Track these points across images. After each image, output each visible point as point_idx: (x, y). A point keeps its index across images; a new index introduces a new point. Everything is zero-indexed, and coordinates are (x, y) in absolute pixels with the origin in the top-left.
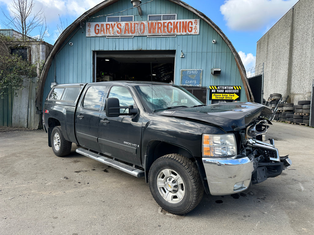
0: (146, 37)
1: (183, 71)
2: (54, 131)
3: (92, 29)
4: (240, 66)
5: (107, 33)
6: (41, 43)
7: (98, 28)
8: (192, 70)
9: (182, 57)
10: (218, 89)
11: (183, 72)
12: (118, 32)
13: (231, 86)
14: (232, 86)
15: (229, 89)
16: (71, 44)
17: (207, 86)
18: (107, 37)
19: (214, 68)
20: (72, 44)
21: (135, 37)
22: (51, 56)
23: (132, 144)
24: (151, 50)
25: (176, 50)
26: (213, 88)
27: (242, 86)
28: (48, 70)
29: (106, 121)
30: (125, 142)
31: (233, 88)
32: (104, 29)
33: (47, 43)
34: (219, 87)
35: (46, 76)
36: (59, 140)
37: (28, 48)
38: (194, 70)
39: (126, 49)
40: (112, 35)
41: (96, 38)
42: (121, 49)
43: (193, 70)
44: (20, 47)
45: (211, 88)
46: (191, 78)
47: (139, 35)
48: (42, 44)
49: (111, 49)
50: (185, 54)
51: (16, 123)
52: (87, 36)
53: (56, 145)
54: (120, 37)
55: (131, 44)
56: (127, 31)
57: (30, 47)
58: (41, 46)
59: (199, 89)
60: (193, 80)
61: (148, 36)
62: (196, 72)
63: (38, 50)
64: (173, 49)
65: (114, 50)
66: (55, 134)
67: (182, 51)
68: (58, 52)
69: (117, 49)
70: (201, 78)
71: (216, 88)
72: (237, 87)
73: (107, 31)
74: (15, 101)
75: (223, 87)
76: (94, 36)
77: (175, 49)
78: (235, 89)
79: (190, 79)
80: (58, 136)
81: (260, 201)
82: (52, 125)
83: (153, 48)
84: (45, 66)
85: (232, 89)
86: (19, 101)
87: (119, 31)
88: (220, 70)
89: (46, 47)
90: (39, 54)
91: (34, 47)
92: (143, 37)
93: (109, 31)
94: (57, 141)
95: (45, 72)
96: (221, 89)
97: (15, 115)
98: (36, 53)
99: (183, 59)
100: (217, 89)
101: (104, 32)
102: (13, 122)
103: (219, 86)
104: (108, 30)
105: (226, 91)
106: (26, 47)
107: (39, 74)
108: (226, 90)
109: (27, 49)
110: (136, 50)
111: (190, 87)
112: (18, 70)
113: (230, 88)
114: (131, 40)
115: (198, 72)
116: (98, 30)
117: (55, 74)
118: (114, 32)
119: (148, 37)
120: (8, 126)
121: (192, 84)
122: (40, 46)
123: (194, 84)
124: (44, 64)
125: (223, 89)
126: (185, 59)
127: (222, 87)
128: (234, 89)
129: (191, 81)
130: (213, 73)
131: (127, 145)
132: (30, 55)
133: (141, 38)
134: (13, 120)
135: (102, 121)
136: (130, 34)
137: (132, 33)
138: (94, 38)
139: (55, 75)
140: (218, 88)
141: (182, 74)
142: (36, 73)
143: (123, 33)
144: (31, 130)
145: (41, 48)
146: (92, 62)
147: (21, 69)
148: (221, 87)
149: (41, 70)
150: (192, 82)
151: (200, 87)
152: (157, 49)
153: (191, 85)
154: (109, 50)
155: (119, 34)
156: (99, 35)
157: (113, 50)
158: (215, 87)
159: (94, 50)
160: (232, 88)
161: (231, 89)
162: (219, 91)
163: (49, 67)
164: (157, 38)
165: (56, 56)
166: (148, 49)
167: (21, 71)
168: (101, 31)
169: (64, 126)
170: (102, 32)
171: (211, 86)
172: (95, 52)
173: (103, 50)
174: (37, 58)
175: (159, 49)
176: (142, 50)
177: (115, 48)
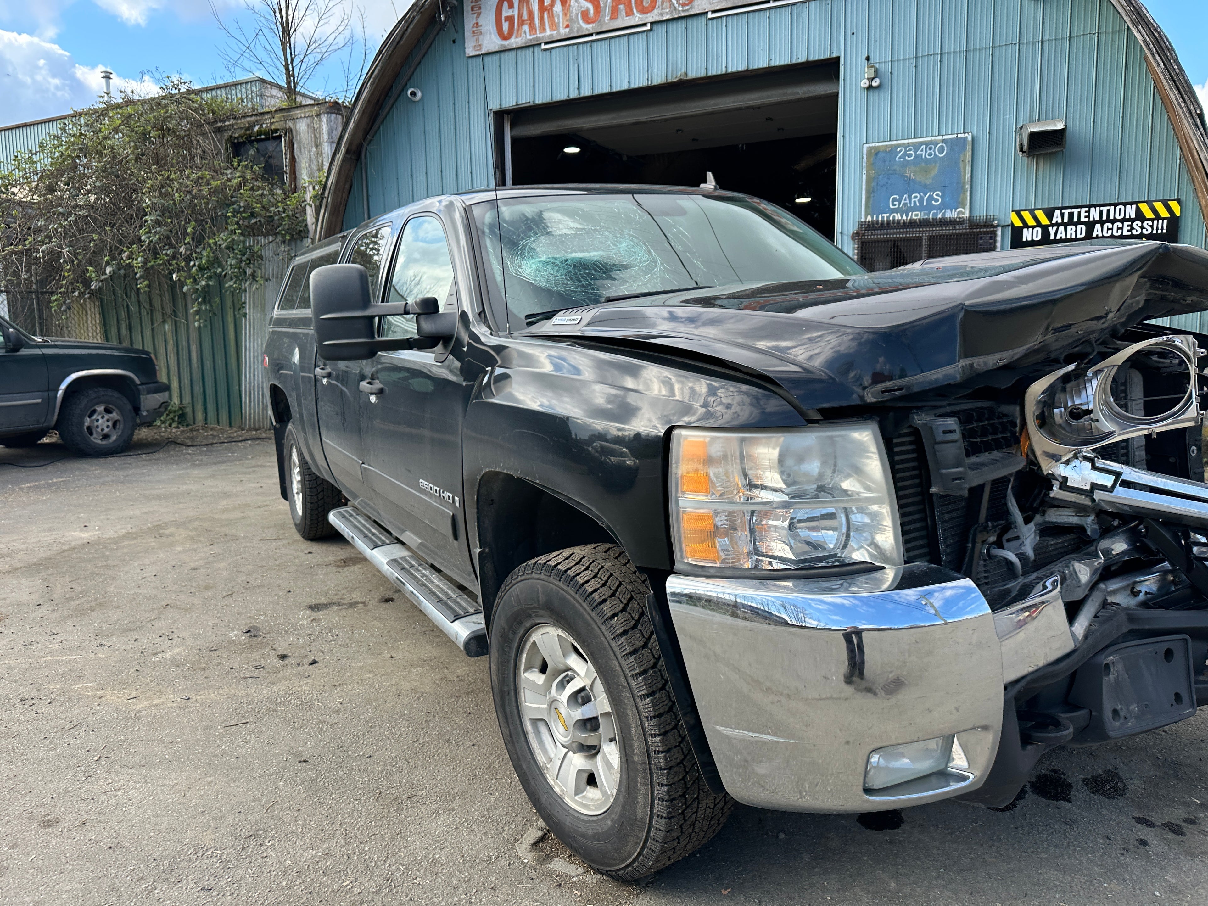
0: (703, 20)
1: (874, 153)
3: (488, 21)
4: (1173, 95)
5: (544, 30)
6: (323, 109)
7: (510, 13)
8: (922, 143)
9: (870, 88)
10: (1058, 225)
11: (876, 154)
12: (585, 15)
13: (1125, 204)
14: (1131, 204)
15: (1115, 221)
16: (413, 94)
17: (997, 214)
18: (543, 46)
19: (1032, 121)
20: (419, 94)
21: (655, 27)
22: (348, 152)
23: (440, 493)
24: (727, 74)
25: (838, 58)
26: (1031, 222)
27: (1188, 197)
30: (423, 483)
31: (1138, 211)
32: (531, 14)
34: (1062, 215)
36: (298, 474)
37: (285, 134)
38: (931, 142)
39: (621, 85)
40: (564, 32)
41: (502, 55)
42: (603, 88)
43: (927, 144)
44: (260, 133)
45: (1018, 223)
46: (918, 179)
47: (671, 13)
48: (328, 113)
49: (561, 95)
50: (885, 68)
51: (254, 412)
52: (470, 51)
53: (296, 492)
54: (594, 37)
55: (639, 62)
56: (621, 7)
57: (290, 130)
58: (324, 118)
59: (959, 230)
60: (925, 188)
61: (714, 12)
62: (941, 150)
63: (315, 136)
64: (827, 56)
65: (574, 95)
67: (868, 59)
68: (372, 133)
69: (586, 92)
70: (968, 176)
71: (1045, 221)
72: (1159, 206)
73: (542, 19)
74: (246, 334)
75: (1083, 210)
76: (497, 49)
77: (834, 55)
78: (1149, 214)
79: (910, 187)
81: (1143, 843)
83: (737, 65)
84: (326, 194)
85: (1132, 220)
86: (258, 333)
87: (592, 11)
88: (1060, 126)
90: (319, 153)
91: (302, 127)
92: (690, 22)
93: (551, 17)
94: (297, 477)
96: (1071, 222)
97: (250, 383)
98: (310, 151)
99: (873, 94)
100: (1052, 225)
101: (532, 27)
102: (246, 409)
103: (1061, 209)
104: (546, 15)
105: (1097, 231)
106: (276, 130)
108: (1098, 226)
109: (280, 137)
110: (664, 81)
111: (912, 224)
112: (244, 218)
113: (1118, 213)
114: (639, 43)
115: (951, 149)
116: (510, 19)
118: (571, 20)
119: (710, 15)
120: (230, 425)
121: (921, 208)
122: (320, 121)
123: (930, 207)
124: (326, 186)
125: (1083, 219)
126: (884, 98)
127: (1076, 211)
128: (1140, 217)
129: (916, 197)
130: (1025, 148)
131: (430, 494)
132: (293, 160)
133: (682, 25)
134: (245, 403)
136: (637, 18)
137: (644, 11)
138: (497, 56)
140: (1057, 217)
141: (871, 165)
142: (306, 225)
143: (607, 18)
145: (325, 127)
147: (253, 215)
148: (1071, 215)
149: (317, 211)
150: (921, 200)
151: (961, 222)
152: (751, 68)
153: (916, 216)
154: (554, 100)
155: (589, 23)
156: (514, 42)
157: (571, 97)
158: (1040, 214)
159: (497, 107)
160: (1131, 212)
161: (1123, 221)
162: (1061, 235)
163: (345, 195)
164: (751, 15)
165: (364, 149)
166: (713, 71)
167: (253, 221)
168: (522, 23)
170: (526, 28)
171: (1018, 213)
172: (505, 116)
173: (532, 103)
174: (314, 167)
175: (761, 66)
176: (689, 78)
177: (579, 89)
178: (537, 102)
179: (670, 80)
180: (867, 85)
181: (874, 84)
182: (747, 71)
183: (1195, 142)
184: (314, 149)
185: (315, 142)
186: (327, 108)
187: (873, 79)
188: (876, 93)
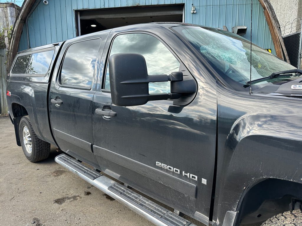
2: (22, 123)
4: (273, 21)
6: (8, 5)
9: (193, 13)
16: (45, 2)
19: (236, 26)
20: (47, 2)
22: (21, 20)
23: (181, 172)
24: (151, 5)
25: (184, 4)
28: (19, 39)
29: (107, 111)
30: (158, 164)
33: (17, 6)
35: (18, 46)
36: (29, 137)
39: (118, 5)
42: (112, 6)
48: (10, 7)
49: (98, 7)
50: (198, 8)
53: (27, 144)
58: (8, 8)
63: (5, 14)
64: (181, 3)
65: (102, 7)
66: (23, 128)
67: (193, 5)
68: (30, 14)
69: (107, 6)
77: (183, 3)
80: (28, 131)
82: (20, 114)
83: (154, 3)
84: (14, 33)
88: (245, 28)
89: (15, 11)
90: (7, 20)
94: (27, 138)
95: (15, 41)
98: (3, 19)
99: (194, 15)
107: (8, 45)
110: (132, 5)
117: (28, 43)
122: (7, 9)
124: (13, 31)
126: (197, 16)
131: (167, 171)
135: (98, 111)
139: (29, 45)
142: (5, 44)
144: (5, 117)
145: (9, 11)
146: (74, 26)
149: (10, 39)
152: (159, 4)
154: (96, 8)
157: (102, 8)
159: (76, 9)
163: (20, 34)
165: (27, 19)
166: (147, 4)
169: (34, 117)
172: (78, 12)
173: (88, 9)
174: (5, 25)
175: (162, 4)
176: (140, 5)
177: (104, 5)
178: (90, 8)
179: (134, 6)
180: (193, 12)
181: (195, 12)
182: (158, 5)
183: (278, 34)
184: (5, 19)
185: (5, 16)
186: (9, 5)
187: (194, 11)
188: (195, 15)
